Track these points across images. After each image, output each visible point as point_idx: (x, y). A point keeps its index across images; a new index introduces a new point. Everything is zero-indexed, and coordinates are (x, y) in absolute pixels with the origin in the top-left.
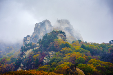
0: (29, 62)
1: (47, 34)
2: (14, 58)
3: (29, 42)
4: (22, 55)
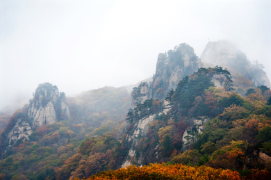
0: (149, 145)
1: (187, 77)
2: (112, 139)
3: (145, 98)
4: (130, 130)
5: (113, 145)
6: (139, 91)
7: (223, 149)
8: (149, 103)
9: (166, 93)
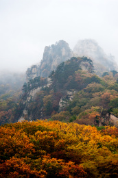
0: (37, 107)
1: (63, 63)
2: (12, 102)
3: (35, 76)
4: (24, 97)
5: (13, 106)
6: (31, 71)
7: (86, 111)
8: (37, 79)
9: (49, 73)
